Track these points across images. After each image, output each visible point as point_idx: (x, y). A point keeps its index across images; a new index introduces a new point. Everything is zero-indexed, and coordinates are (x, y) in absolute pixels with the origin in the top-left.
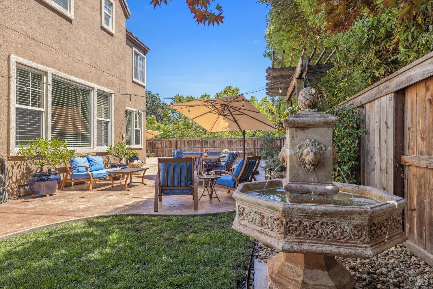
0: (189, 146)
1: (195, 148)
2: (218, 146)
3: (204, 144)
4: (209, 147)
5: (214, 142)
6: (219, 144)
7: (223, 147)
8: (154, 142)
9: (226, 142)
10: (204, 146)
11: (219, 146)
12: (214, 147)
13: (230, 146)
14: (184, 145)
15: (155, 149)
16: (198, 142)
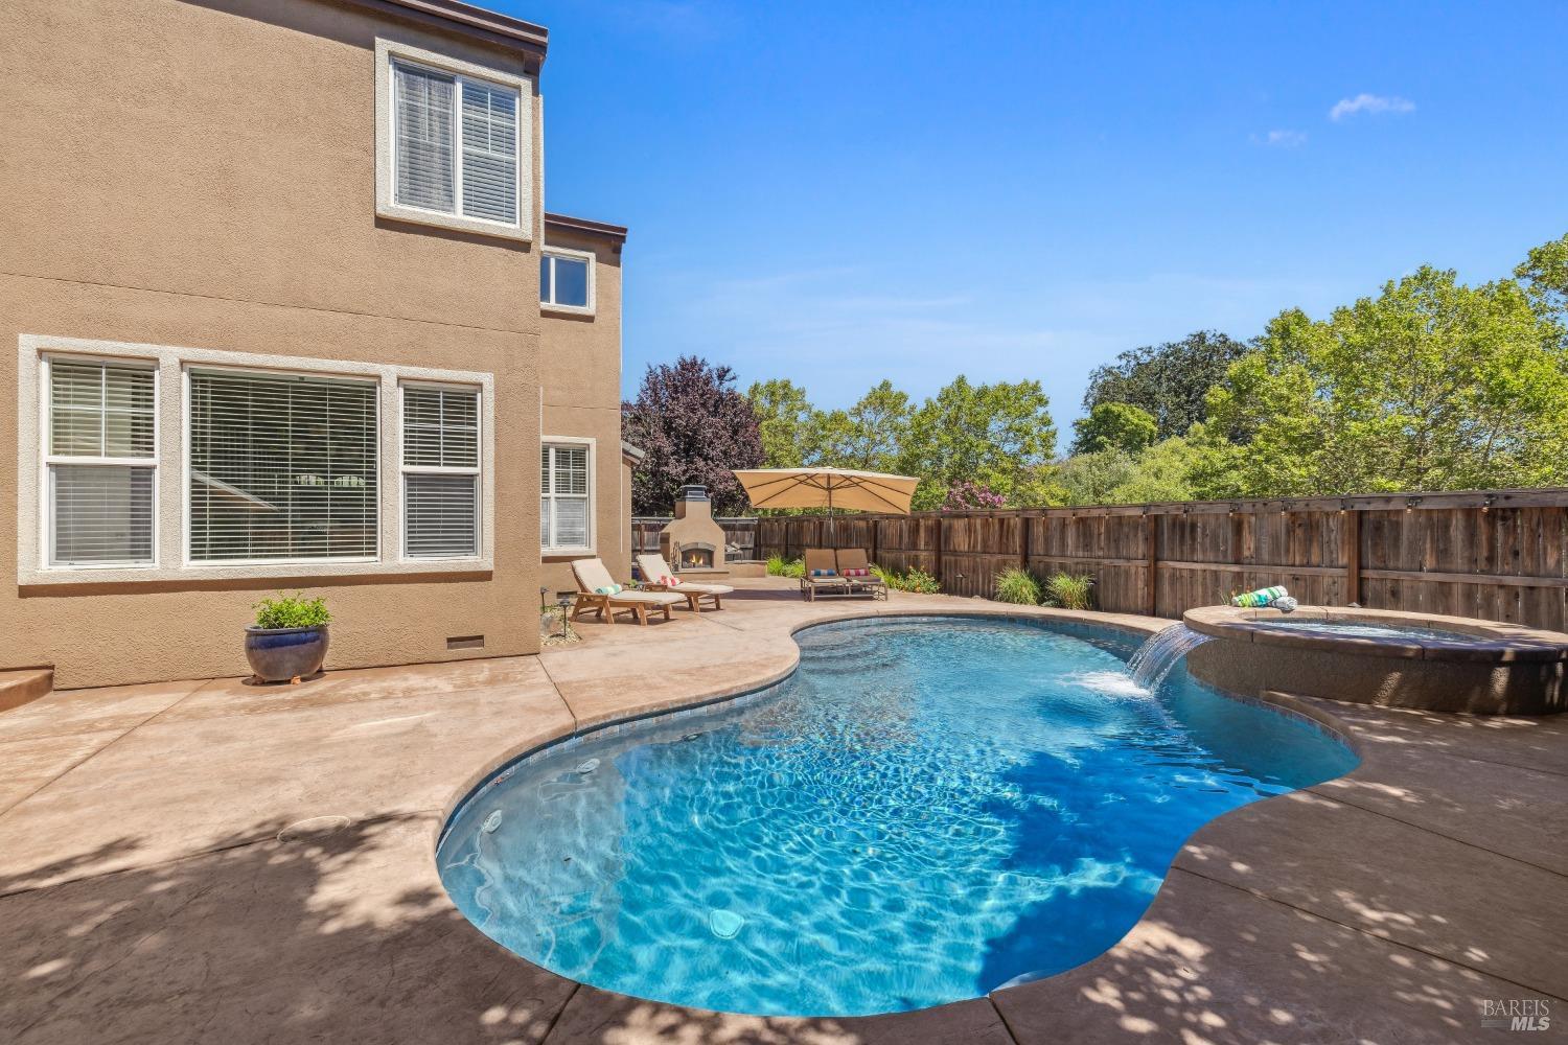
0: (1087, 546)
1: (1117, 562)
2: (1266, 557)
3: (1172, 540)
4: (1200, 556)
5: (1238, 528)
6: (1275, 538)
7: (1308, 565)
8: (945, 522)
9: (1335, 530)
10: (1166, 553)
11: (1276, 550)
12: (1237, 562)
13: (1370, 559)
14: (1063, 539)
15: (948, 558)
16: (1135, 524)
